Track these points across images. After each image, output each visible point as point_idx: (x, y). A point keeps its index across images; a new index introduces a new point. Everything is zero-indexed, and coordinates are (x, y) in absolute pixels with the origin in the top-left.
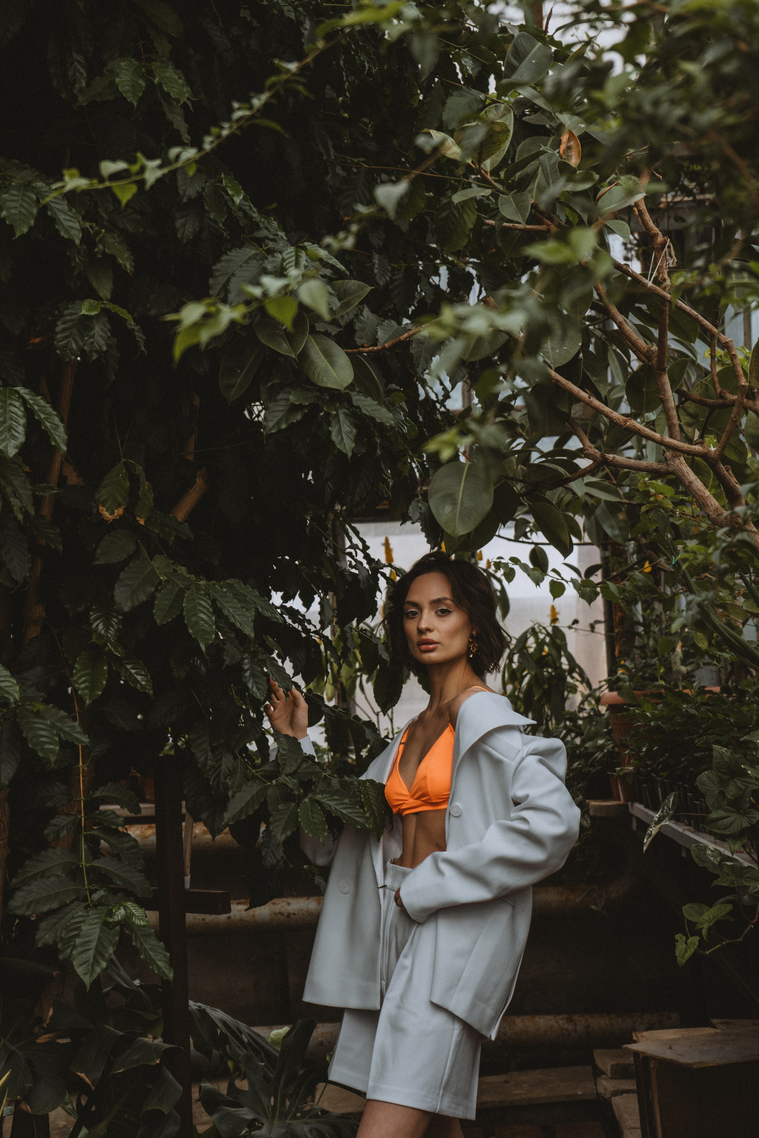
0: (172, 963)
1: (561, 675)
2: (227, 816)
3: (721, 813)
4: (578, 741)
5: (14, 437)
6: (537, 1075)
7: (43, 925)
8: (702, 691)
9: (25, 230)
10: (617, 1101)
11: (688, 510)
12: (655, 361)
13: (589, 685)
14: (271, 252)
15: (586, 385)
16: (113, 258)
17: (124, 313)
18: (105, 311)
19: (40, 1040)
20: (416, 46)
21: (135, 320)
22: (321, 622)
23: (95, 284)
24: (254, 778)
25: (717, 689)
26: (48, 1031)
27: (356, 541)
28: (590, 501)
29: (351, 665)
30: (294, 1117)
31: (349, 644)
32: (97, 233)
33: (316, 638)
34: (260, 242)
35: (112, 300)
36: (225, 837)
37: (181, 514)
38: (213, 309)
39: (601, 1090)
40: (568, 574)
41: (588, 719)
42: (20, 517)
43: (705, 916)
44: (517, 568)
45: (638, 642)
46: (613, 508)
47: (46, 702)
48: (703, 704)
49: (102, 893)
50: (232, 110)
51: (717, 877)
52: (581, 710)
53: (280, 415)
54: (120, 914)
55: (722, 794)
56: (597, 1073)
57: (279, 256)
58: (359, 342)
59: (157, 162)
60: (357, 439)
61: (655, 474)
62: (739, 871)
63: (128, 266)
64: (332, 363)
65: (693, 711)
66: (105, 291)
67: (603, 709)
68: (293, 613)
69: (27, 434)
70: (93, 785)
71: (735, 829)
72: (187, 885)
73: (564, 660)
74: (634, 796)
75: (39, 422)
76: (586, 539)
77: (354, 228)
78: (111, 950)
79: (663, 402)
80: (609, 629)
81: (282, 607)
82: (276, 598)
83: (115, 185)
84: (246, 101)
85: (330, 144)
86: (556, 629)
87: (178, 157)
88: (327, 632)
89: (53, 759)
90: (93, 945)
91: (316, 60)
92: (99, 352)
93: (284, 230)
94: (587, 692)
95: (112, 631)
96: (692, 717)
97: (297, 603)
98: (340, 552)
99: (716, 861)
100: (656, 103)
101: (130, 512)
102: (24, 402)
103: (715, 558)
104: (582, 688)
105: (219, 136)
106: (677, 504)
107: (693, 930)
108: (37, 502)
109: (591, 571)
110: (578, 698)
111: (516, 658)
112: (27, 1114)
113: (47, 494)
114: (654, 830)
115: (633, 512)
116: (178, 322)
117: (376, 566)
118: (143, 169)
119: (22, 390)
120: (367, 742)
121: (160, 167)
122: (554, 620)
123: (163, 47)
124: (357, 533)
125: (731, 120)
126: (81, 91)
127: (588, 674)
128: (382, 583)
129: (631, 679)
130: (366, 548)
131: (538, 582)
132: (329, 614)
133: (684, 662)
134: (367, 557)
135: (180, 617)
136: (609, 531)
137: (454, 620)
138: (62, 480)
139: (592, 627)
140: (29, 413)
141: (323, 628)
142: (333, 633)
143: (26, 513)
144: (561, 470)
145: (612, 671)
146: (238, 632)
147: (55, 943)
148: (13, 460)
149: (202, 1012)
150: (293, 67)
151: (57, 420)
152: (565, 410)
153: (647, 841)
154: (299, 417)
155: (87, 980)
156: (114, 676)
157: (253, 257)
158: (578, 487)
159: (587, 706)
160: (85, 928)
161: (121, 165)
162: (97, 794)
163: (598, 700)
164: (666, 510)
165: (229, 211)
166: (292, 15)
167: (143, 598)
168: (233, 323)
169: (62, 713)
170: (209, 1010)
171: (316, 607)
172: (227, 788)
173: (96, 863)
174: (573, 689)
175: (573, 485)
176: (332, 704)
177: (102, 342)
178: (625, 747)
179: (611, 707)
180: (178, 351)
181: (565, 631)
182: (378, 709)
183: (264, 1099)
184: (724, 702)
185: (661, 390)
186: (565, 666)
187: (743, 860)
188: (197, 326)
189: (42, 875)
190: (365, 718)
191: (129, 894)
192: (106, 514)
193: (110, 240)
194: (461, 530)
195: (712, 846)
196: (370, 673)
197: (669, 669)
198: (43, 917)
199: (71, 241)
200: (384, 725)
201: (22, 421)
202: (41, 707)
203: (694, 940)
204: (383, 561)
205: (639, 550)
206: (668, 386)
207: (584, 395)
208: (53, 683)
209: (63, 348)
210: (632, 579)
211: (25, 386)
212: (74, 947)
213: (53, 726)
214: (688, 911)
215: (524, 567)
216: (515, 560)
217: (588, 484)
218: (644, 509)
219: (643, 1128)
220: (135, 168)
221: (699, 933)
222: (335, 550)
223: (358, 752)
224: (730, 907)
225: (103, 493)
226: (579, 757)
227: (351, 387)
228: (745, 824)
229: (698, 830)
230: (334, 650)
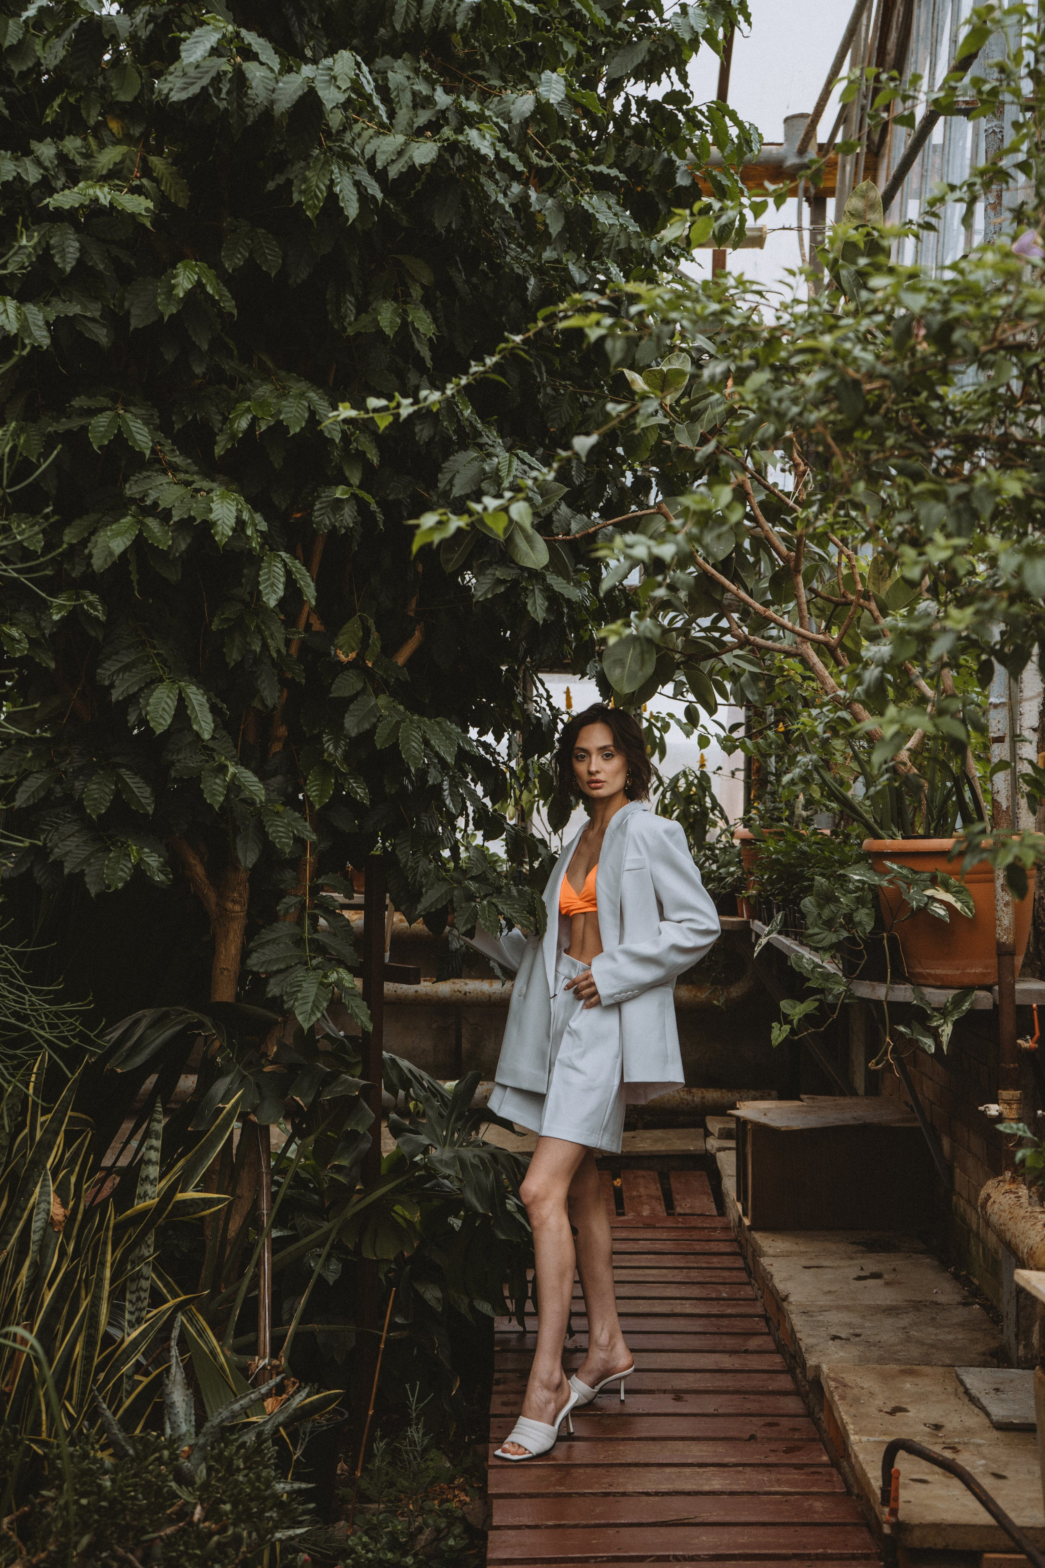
0: (372, 1018)
1: (704, 813)
2: (420, 907)
3: (816, 930)
4: (714, 867)
5: (275, 592)
6: (658, 1133)
7: (272, 981)
8: (815, 832)
9: (298, 430)
10: (721, 1156)
11: (814, 685)
12: (792, 564)
13: (727, 822)
14: (490, 455)
15: (736, 579)
16: (364, 453)
17: (368, 498)
18: (354, 496)
19: (265, 1070)
20: (609, 345)
21: (377, 503)
22: (509, 755)
23: (347, 474)
24: (444, 879)
25: (827, 832)
26: (271, 1063)
27: (542, 691)
28: (736, 670)
29: (530, 792)
30: (461, 1146)
31: (531, 775)
32: (353, 434)
33: (503, 767)
34: (481, 446)
35: (360, 487)
36: (419, 926)
37: (401, 659)
38: (444, 518)
39: (709, 1147)
40: (714, 729)
41: (724, 850)
42: (275, 655)
43: (797, 1010)
44: (672, 722)
45: (769, 788)
46: (754, 677)
47: (284, 804)
48: (815, 843)
49: (320, 959)
50: (470, 366)
51: (809, 980)
52: (719, 841)
53: (486, 587)
54: (333, 977)
55: (819, 915)
56: (708, 1134)
57: (496, 460)
58: (555, 531)
59: (410, 400)
60: (548, 610)
61: (788, 654)
62: (827, 976)
63: (375, 461)
64: (532, 548)
65: (806, 848)
66: (355, 478)
67: (737, 842)
68: (486, 746)
69: (286, 589)
70: (318, 872)
71: (825, 943)
72: (387, 960)
73: (708, 799)
74: (753, 916)
75: (295, 582)
76: (732, 701)
77: (555, 465)
78: (325, 1004)
79: (797, 597)
80: (748, 776)
81: (478, 741)
82: (473, 733)
83: (376, 416)
84: (481, 360)
85: (543, 369)
86: (703, 773)
87: (426, 398)
88: (513, 764)
89: (287, 850)
90: (312, 999)
91: (535, 334)
92: (347, 528)
93: (502, 437)
94: (725, 827)
95: (340, 751)
96: (804, 853)
97: (489, 738)
98: (528, 698)
99: (810, 968)
100: (780, 401)
101: (361, 657)
102: (285, 565)
103: (820, 729)
104: (721, 824)
105: (458, 385)
106: (805, 678)
107: (786, 1019)
108: (288, 642)
109: (734, 727)
110: (718, 831)
111: (668, 795)
112: (254, 1123)
113: (296, 637)
114: (763, 941)
115: (770, 681)
116: (418, 526)
117: (556, 713)
118: (399, 406)
119: (283, 554)
120: (540, 855)
121: (412, 404)
122: (702, 765)
123: (416, 292)
124: (543, 684)
125: (832, 417)
126: (350, 324)
127: (727, 812)
128: (560, 726)
129: (762, 818)
130: (549, 697)
131: (688, 734)
132: (515, 749)
133: (805, 808)
134: (549, 704)
135: (396, 745)
136: (750, 697)
137: (616, 763)
138: (308, 627)
139: (733, 774)
140: (288, 573)
141: (510, 760)
142: (518, 764)
143: (278, 651)
144: (712, 646)
145: (747, 811)
146: (442, 760)
147: (281, 996)
148: (272, 611)
149: (393, 1061)
150: (518, 338)
151: (309, 580)
152: (718, 597)
153: (757, 949)
154: (502, 589)
155: (306, 1026)
156: (339, 787)
157: (475, 459)
158: (728, 658)
159: (723, 839)
160: (304, 985)
161: (382, 402)
162: (320, 881)
163: (732, 834)
164: (796, 683)
165: (459, 420)
166: (520, 272)
167: (367, 726)
168: (459, 530)
169: (297, 814)
170: (398, 1059)
171: (505, 741)
172: (421, 886)
173: (315, 936)
174: (714, 824)
175: (724, 657)
176: (512, 822)
177: (349, 520)
178: (752, 874)
179: (744, 841)
180: (415, 548)
181: (711, 775)
182: (550, 829)
183: (438, 1130)
184: (833, 843)
185: (795, 587)
186: (709, 805)
187: (831, 968)
188: (432, 529)
189: (274, 941)
190: (539, 836)
191: (341, 963)
192: (342, 657)
193: (362, 439)
194: (627, 689)
195: (807, 956)
196: (546, 800)
197: (793, 813)
198: (271, 975)
199: (333, 440)
200: (554, 844)
201: (283, 579)
202: (280, 808)
203: (787, 1028)
204: (563, 708)
205: (776, 713)
206: (801, 585)
207: (733, 587)
208: (290, 789)
209: (318, 523)
210: (765, 738)
211: (286, 551)
212: (296, 1000)
213: (289, 824)
214: (785, 1005)
215: (678, 722)
216: (671, 716)
217: (736, 656)
218: (778, 681)
219: (738, 1176)
220: (393, 404)
221: (790, 1022)
222: (525, 697)
223: (531, 864)
224: (817, 1004)
225: (341, 639)
226: (713, 880)
227: (546, 567)
228: (834, 940)
229: (802, 944)
230: (518, 779)
